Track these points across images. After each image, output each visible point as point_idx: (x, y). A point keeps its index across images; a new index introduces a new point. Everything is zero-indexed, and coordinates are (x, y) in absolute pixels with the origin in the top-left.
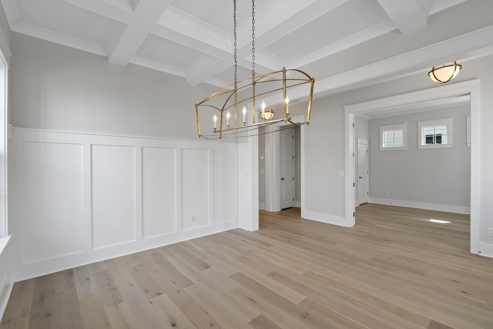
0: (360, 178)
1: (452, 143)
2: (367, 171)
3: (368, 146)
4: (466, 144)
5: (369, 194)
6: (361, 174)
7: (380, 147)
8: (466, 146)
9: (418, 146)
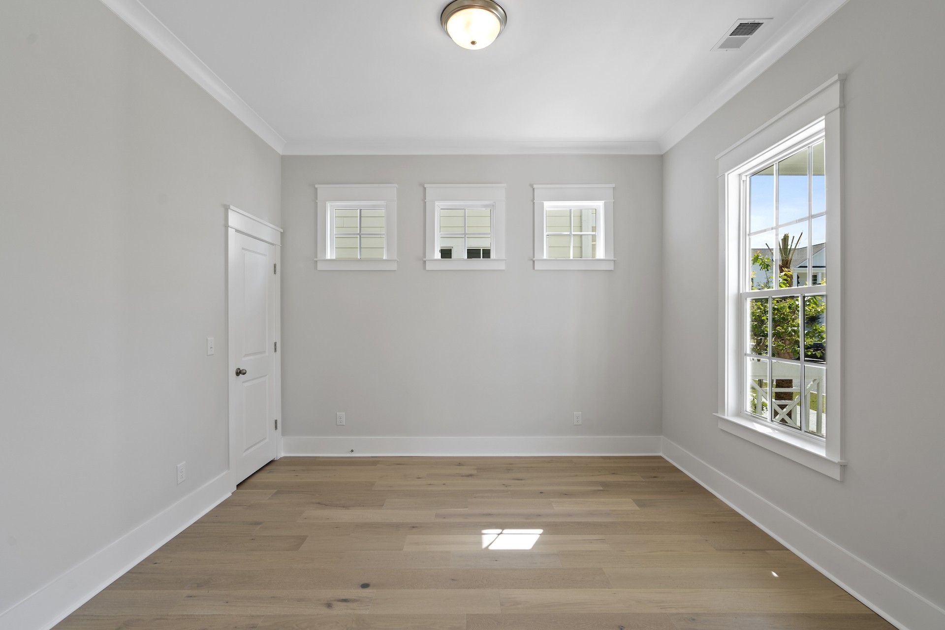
0: (239, 372)
1: (504, 257)
2: (275, 344)
3: (278, 248)
4: (532, 262)
5: (283, 425)
6: (246, 355)
7: (319, 257)
8: (534, 268)
9: (425, 262)
